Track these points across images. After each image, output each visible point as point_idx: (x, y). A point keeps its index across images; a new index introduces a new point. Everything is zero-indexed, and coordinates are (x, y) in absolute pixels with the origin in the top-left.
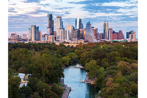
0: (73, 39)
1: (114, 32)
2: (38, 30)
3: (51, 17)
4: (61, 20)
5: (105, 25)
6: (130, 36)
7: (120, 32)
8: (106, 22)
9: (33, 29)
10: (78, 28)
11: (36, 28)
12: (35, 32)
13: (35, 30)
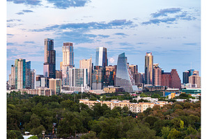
0: (94, 84)
1: (163, 73)
2: (29, 67)
3: (50, 44)
4: (71, 49)
5: (147, 59)
6: (191, 78)
7: (174, 71)
8: (149, 55)
9: (20, 66)
10: (100, 64)
11: (26, 65)
12: (24, 72)
13: (24, 68)
